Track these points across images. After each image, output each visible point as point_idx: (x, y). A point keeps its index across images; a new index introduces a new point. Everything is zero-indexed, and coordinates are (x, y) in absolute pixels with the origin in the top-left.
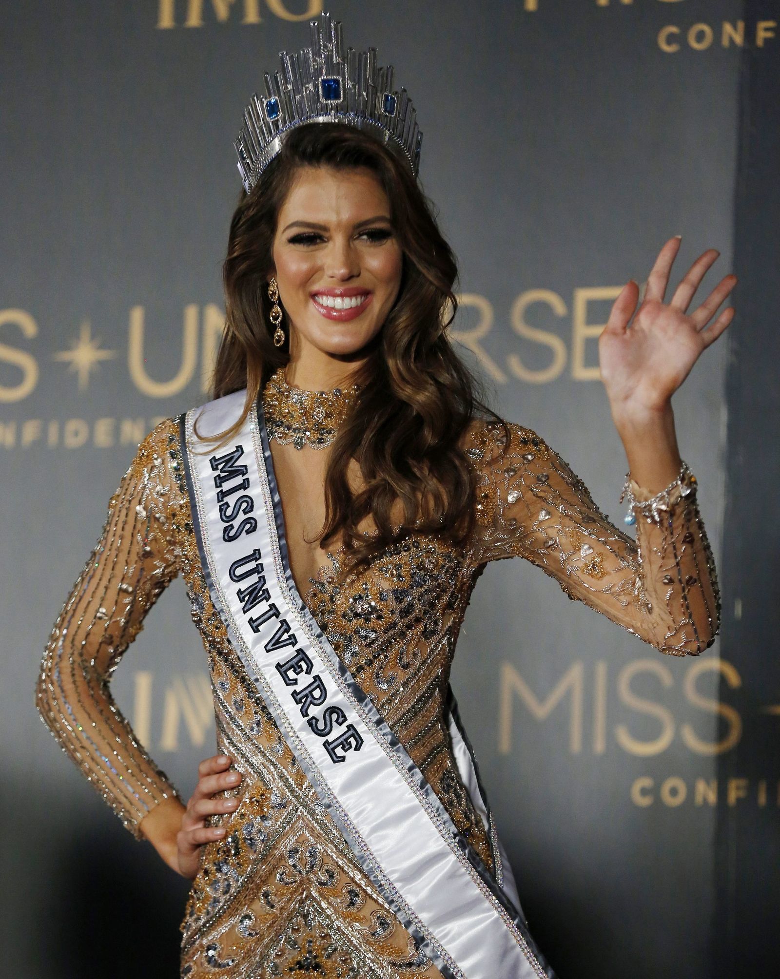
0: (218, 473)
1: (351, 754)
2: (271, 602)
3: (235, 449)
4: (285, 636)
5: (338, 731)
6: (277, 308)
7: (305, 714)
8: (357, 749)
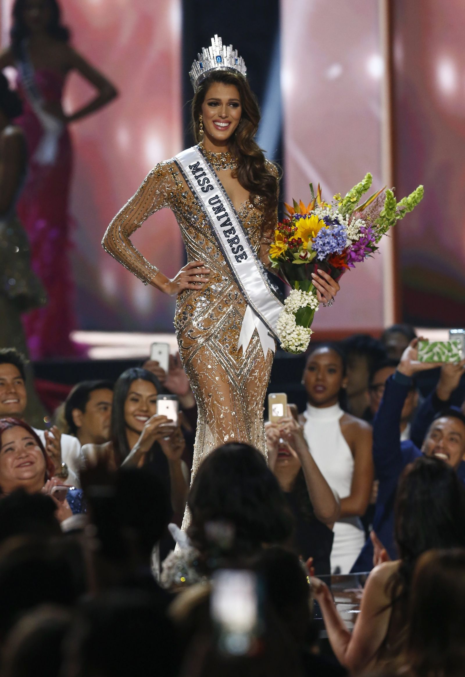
0: (192, 170)
1: (243, 261)
2: (226, 212)
3: (197, 163)
4: (228, 223)
5: (240, 253)
6: (201, 124)
7: (231, 246)
8: (245, 259)
